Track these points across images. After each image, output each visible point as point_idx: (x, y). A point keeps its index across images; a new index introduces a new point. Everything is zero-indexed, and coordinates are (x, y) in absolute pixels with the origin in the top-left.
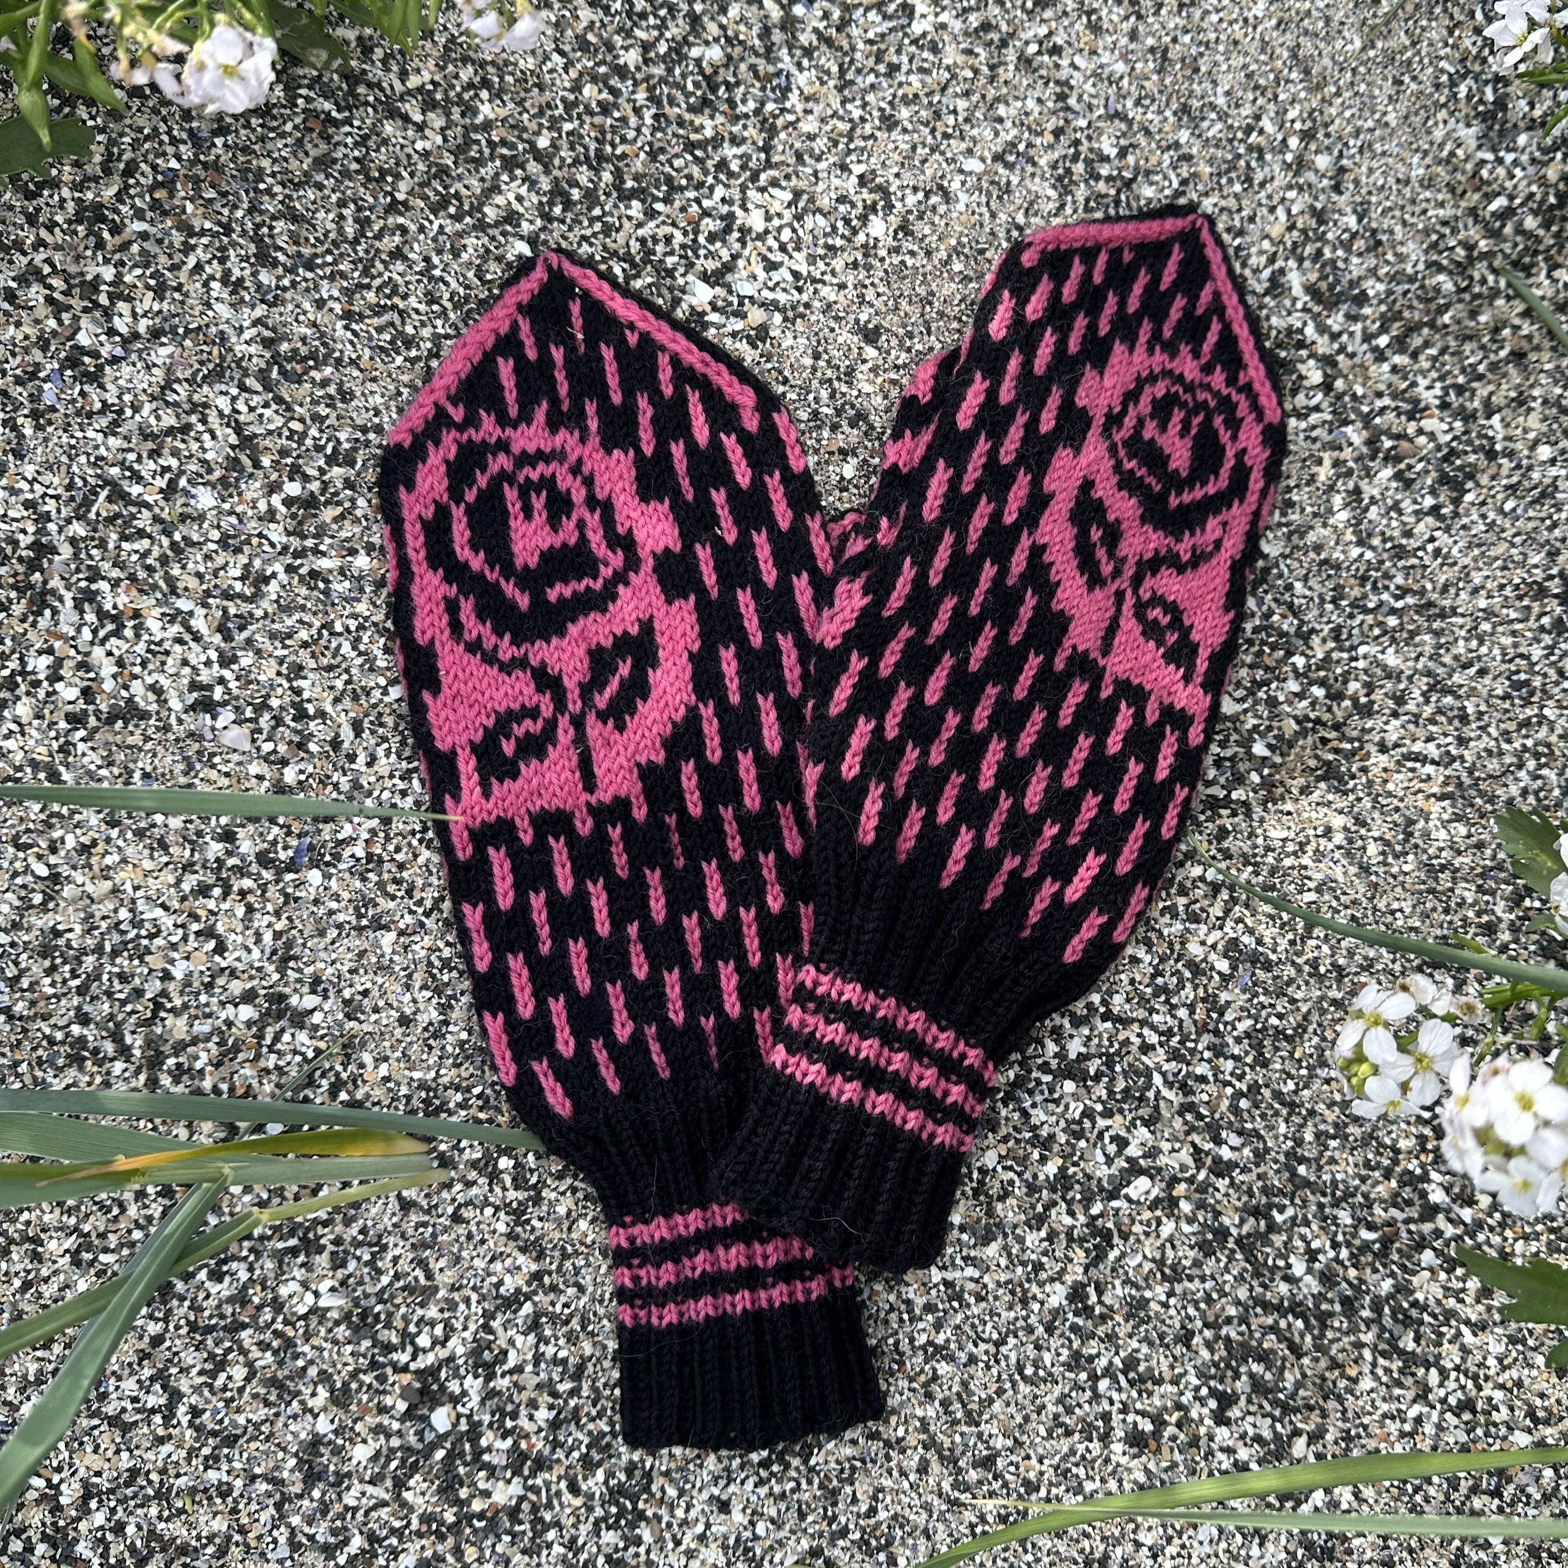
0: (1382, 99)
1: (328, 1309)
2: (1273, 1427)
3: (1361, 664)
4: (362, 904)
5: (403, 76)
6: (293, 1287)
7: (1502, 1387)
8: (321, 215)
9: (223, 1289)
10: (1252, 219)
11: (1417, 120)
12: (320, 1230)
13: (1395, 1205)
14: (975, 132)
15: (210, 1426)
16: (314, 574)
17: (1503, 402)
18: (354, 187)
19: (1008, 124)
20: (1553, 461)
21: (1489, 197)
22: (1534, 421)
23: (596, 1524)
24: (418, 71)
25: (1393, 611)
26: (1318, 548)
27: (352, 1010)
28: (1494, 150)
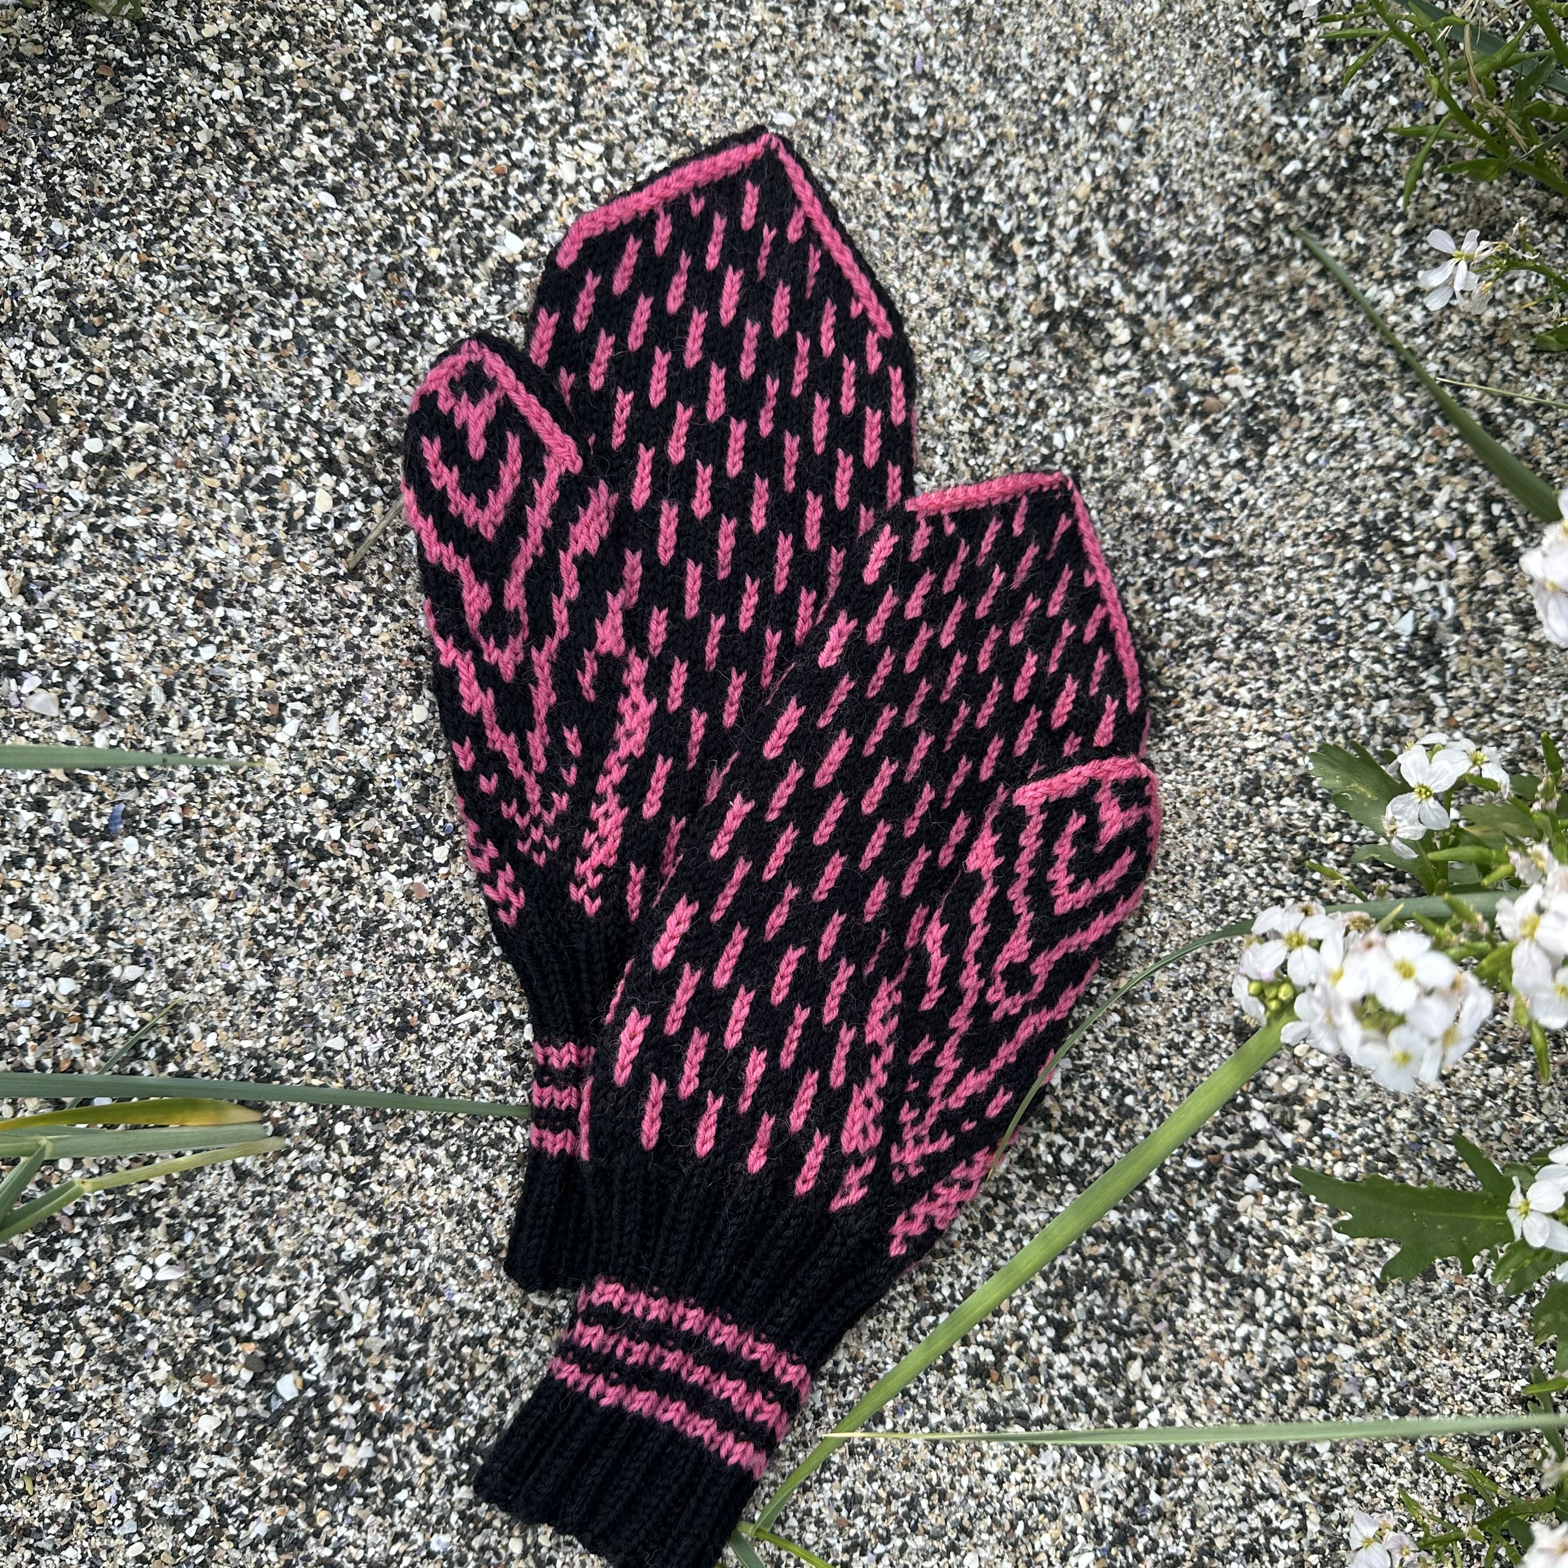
0: (1181, 63)
1: (167, 1282)
2: (1108, 1353)
3: (1173, 615)
4: (181, 870)
5: (198, 24)
6: (129, 1261)
7: (1325, 1303)
8: (116, 164)
9: (57, 1267)
10: (1058, 180)
11: (1214, 84)
12: (155, 1204)
13: (1219, 1133)
14: (785, 87)
15: (49, 1406)
16: (119, 533)
17: (1302, 358)
18: (150, 136)
19: (818, 81)
20: (1352, 413)
21: (1284, 161)
22: (1332, 375)
23: (448, 1481)
24: (214, 20)
25: (1204, 562)
26: (1130, 502)
27: (176, 980)
28: (1288, 114)
